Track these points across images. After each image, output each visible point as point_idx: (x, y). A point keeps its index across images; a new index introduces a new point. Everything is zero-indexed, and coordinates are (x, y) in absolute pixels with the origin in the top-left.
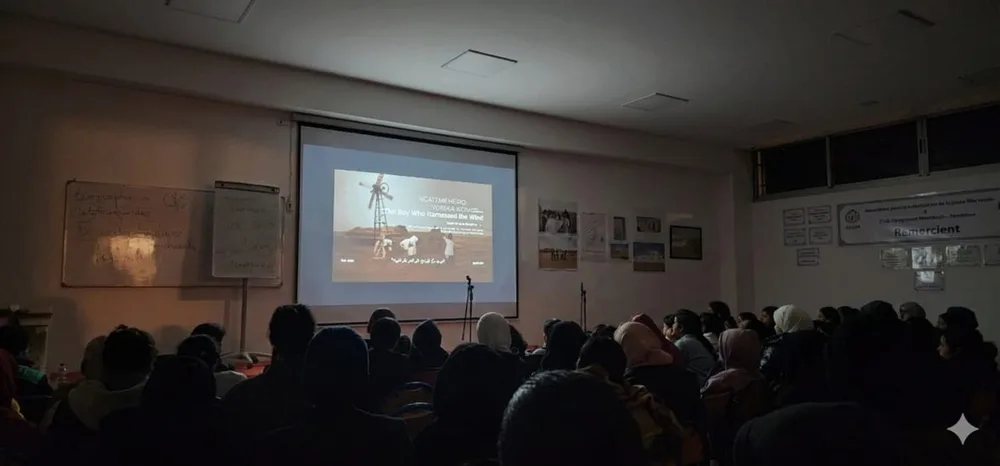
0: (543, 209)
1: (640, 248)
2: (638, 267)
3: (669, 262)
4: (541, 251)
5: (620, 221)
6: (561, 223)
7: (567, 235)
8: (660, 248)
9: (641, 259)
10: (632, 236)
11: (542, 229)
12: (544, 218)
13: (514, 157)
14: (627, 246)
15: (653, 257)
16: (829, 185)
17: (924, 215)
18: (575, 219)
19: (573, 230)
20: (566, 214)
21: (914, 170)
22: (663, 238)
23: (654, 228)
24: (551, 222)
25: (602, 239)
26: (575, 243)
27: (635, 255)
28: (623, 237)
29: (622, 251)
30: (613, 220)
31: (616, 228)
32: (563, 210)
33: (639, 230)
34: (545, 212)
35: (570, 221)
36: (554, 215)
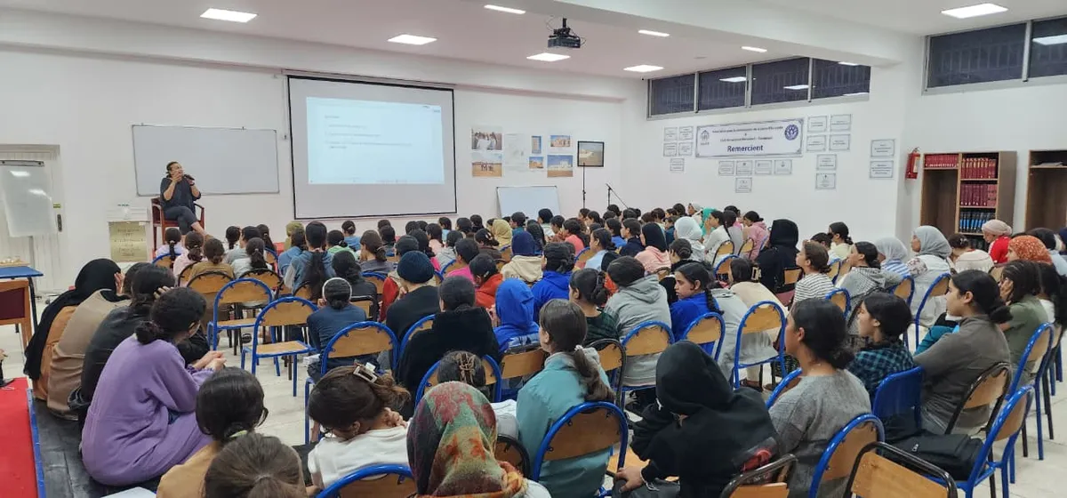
0: (475, 132)
1: (552, 159)
2: (551, 174)
3: (578, 171)
4: (473, 164)
5: (538, 139)
6: (490, 142)
7: (494, 152)
8: (570, 158)
9: (553, 168)
10: (547, 150)
11: (475, 146)
12: (475, 139)
13: (451, 92)
14: (542, 158)
15: (564, 166)
16: (695, 110)
17: (745, 137)
18: (501, 139)
19: (499, 147)
20: (493, 135)
21: (742, 103)
22: (572, 151)
23: (564, 144)
24: (483, 143)
25: (522, 154)
26: (500, 157)
27: (549, 165)
28: (539, 152)
29: (538, 162)
30: (531, 138)
31: (534, 145)
32: (491, 133)
33: (552, 146)
34: (476, 134)
35: (496, 141)
36: (484, 136)
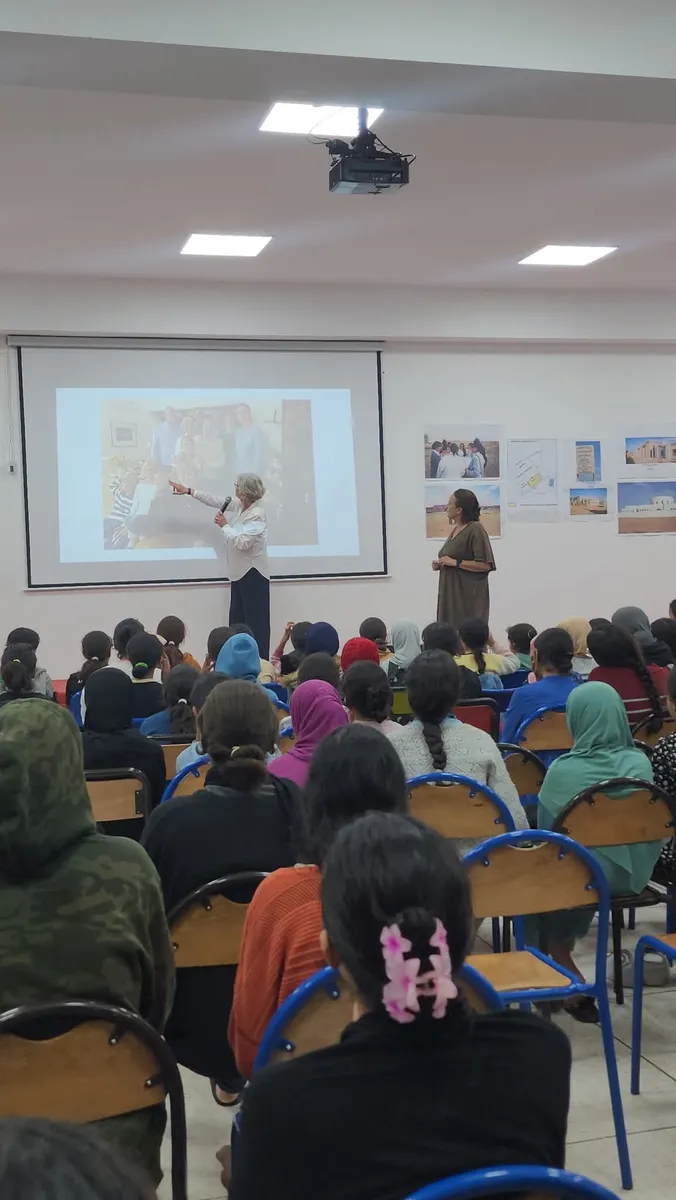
0: (432, 441)
1: (629, 492)
2: (628, 527)
4: (429, 511)
5: (590, 450)
6: (468, 461)
9: (631, 512)
10: (614, 471)
11: (433, 470)
12: (434, 455)
14: (604, 491)
15: (661, 507)
18: (496, 452)
19: (492, 470)
20: (477, 445)
23: (663, 454)
24: (447, 461)
25: (551, 483)
26: (497, 492)
27: (621, 507)
28: (596, 476)
29: (594, 502)
30: (575, 447)
31: (582, 460)
32: (472, 440)
33: (629, 461)
34: (436, 445)
35: (487, 457)
36: (454, 449)
